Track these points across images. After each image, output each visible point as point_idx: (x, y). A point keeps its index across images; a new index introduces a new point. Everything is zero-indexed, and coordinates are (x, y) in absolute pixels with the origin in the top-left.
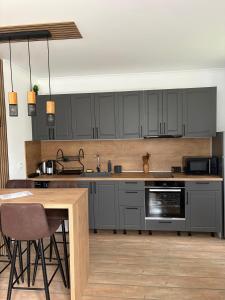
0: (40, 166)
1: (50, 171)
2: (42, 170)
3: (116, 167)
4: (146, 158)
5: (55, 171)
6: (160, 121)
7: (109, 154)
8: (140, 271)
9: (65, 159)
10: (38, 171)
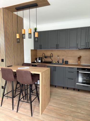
0: (36, 59)
1: (40, 61)
2: (37, 61)
3: (65, 61)
4: (80, 58)
5: (41, 62)
6: (87, 41)
7: (63, 56)
8: (71, 104)
9: (46, 57)
10: (36, 61)
